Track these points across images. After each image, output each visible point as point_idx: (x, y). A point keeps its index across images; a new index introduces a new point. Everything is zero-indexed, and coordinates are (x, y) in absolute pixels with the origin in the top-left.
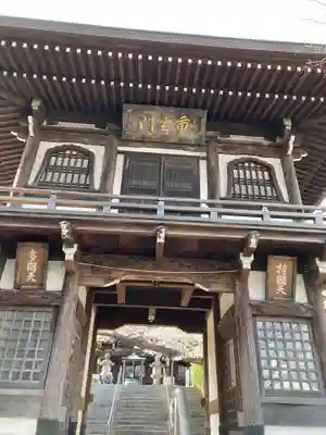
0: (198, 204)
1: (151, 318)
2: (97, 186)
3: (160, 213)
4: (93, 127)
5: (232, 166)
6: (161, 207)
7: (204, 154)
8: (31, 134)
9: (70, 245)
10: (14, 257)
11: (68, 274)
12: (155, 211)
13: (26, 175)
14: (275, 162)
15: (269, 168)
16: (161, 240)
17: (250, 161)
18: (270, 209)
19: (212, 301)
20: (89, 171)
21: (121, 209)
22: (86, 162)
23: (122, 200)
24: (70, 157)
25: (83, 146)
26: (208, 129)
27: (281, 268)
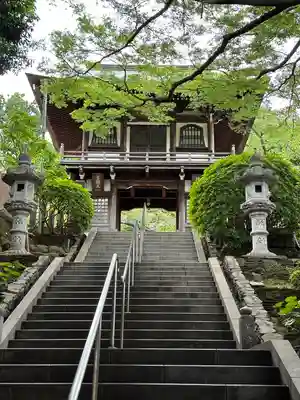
2: (119, 145)
3: (147, 160)
5: (182, 129)
6: (147, 157)
7: (169, 124)
9: (113, 174)
11: (112, 185)
12: (145, 159)
14: (203, 125)
15: (201, 130)
16: (147, 171)
17: (192, 126)
20: (115, 136)
21: (131, 159)
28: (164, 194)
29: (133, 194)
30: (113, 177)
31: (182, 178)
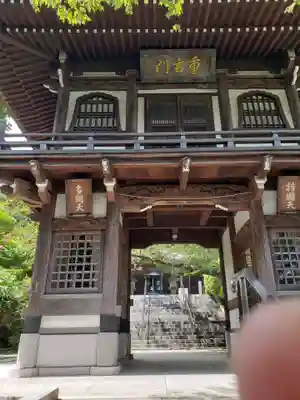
0: (214, 136)
1: (175, 237)
2: (123, 127)
3: (184, 146)
4: (113, 74)
5: (241, 99)
6: (183, 141)
7: (216, 91)
8: (62, 85)
9: (110, 180)
10: (63, 192)
12: (179, 144)
13: (62, 122)
14: (280, 93)
15: (275, 99)
16: (186, 170)
17: (257, 94)
18: (280, 135)
19: (227, 219)
20: (115, 114)
21: (146, 145)
22: (111, 106)
23: (146, 137)
24: (97, 103)
25: (107, 92)
26: (218, 67)
27: (291, 187)
28: (203, 222)
29: (150, 222)
30: (110, 185)
31: (261, 183)
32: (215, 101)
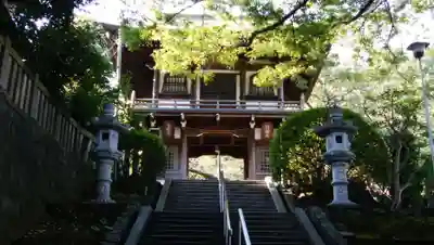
1: (217, 152)
2: (189, 92)
3: (218, 108)
6: (218, 105)
7: (239, 72)
9: (183, 121)
11: (182, 133)
12: (215, 107)
13: (158, 87)
16: (218, 119)
20: (185, 84)
21: (201, 107)
23: (201, 102)
27: (267, 128)
29: (202, 142)
30: (184, 125)
31: (252, 126)
32: (238, 77)
